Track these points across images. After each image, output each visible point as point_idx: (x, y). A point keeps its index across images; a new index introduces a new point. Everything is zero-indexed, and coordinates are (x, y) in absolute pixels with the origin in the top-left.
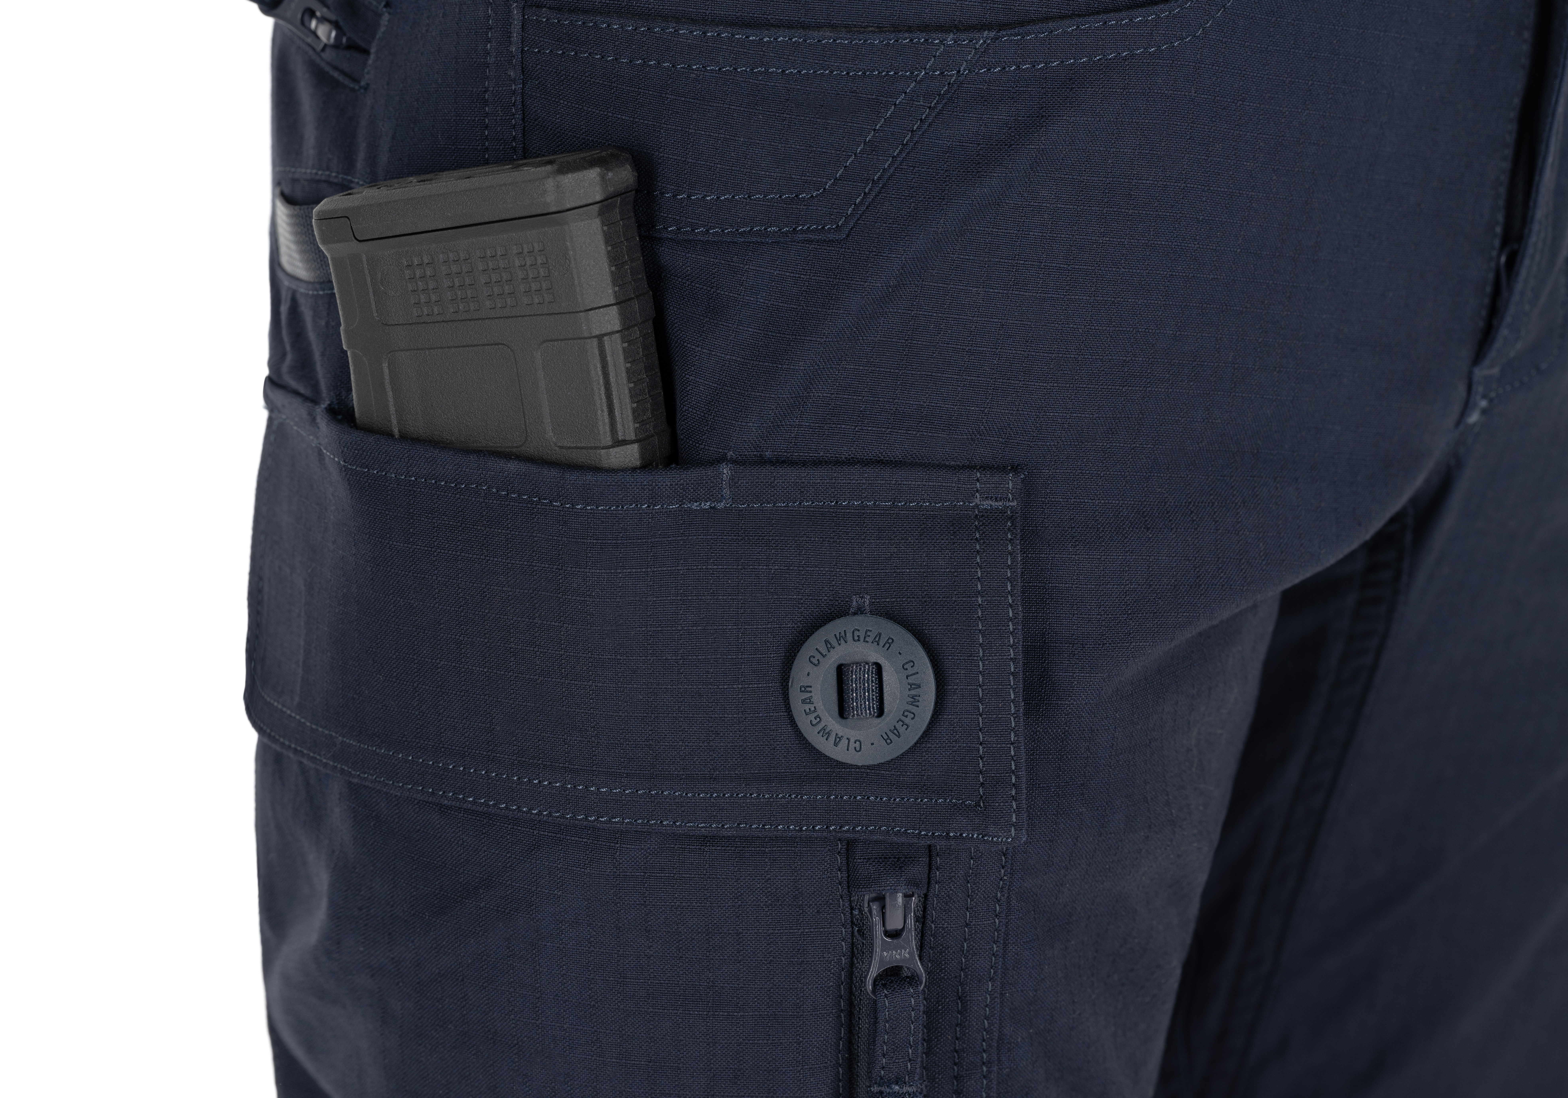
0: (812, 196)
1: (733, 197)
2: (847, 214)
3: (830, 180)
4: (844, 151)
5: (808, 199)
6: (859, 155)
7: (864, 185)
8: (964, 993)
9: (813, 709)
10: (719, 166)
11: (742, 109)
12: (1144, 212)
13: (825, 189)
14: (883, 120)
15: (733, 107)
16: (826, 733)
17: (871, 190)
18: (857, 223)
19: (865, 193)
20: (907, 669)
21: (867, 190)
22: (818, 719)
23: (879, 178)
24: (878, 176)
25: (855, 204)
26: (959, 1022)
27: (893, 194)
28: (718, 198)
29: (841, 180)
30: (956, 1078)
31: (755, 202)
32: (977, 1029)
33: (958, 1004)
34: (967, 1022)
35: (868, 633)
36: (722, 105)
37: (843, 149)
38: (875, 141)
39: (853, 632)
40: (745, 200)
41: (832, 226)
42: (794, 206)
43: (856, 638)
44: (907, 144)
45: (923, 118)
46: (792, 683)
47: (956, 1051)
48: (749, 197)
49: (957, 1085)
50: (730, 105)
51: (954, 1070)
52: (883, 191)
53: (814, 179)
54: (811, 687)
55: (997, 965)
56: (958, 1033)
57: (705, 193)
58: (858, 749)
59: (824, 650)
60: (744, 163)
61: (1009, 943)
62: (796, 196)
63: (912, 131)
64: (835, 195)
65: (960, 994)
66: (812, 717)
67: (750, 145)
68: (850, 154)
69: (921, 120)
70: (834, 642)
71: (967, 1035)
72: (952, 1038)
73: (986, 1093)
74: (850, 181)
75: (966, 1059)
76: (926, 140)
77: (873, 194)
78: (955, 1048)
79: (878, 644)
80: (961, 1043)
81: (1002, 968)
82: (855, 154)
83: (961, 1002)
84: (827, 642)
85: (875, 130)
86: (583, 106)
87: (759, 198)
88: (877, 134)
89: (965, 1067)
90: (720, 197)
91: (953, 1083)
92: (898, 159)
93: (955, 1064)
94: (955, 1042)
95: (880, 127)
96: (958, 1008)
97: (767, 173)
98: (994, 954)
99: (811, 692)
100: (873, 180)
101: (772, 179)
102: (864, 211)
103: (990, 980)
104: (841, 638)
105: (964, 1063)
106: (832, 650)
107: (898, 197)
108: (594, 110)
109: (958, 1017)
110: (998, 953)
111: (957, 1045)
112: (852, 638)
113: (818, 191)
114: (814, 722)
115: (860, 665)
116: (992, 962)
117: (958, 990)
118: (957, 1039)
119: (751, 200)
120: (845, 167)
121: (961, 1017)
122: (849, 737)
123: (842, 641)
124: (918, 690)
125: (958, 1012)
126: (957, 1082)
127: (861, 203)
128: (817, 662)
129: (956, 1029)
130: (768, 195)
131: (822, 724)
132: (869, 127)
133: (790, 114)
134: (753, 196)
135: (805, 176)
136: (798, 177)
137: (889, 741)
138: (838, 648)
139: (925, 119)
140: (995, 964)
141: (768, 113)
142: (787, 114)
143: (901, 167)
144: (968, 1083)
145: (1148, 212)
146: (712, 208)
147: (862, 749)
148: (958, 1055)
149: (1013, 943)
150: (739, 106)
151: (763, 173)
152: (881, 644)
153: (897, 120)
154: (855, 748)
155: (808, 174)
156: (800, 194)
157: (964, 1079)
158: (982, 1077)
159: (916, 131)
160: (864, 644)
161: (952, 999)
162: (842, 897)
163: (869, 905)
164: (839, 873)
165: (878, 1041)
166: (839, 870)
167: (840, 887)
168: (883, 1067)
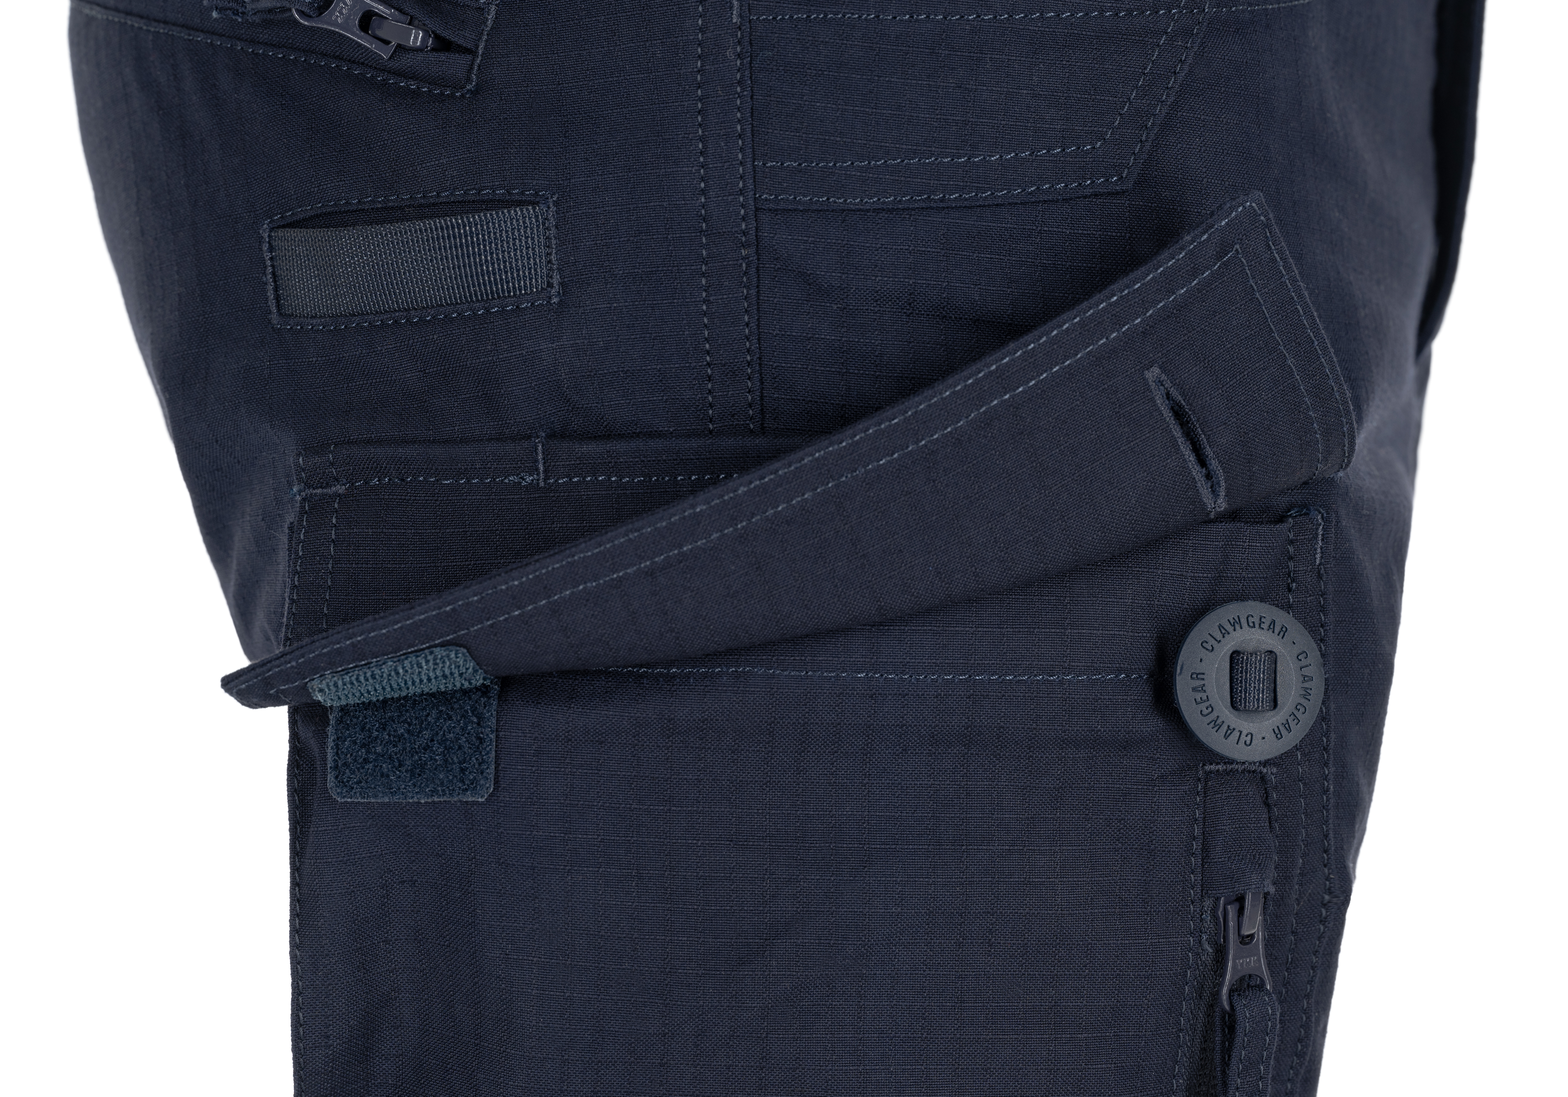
0: (1095, 147)
1: (1018, 155)
2: (1129, 164)
3: (1110, 129)
5: (1092, 150)
6: (1133, 101)
7: (1140, 133)
9: (1205, 698)
11: (1022, 59)
13: (1105, 139)
14: (1151, 63)
16: (1217, 724)
17: (1147, 137)
19: (1142, 141)
20: (1301, 660)
21: (1143, 138)
22: (1210, 709)
23: (1153, 125)
24: (1151, 122)
25: (1135, 154)
29: (1120, 129)
35: (1263, 620)
38: (1146, 86)
39: (1247, 618)
40: (1031, 158)
42: (1080, 160)
43: (1251, 624)
44: (1172, 87)
45: (1183, 59)
46: (1181, 669)
48: (1034, 153)
50: (1010, 56)
53: (1096, 129)
54: (1203, 674)
55: (1314, 979)
57: (989, 154)
58: (1248, 742)
59: (1219, 636)
60: (1028, 117)
62: (1080, 148)
63: (1176, 73)
66: (1203, 706)
70: (1229, 628)
77: (1150, 141)
79: (1273, 632)
82: (1130, 100)
84: (1221, 627)
85: (1145, 73)
87: (1044, 153)
88: (1147, 78)
92: (1167, 103)
95: (1150, 70)
99: (1203, 679)
100: (1147, 127)
101: (1056, 132)
104: (1236, 623)
106: (1226, 635)
112: (1246, 624)
113: (1100, 142)
114: (1205, 712)
115: (1256, 654)
116: (1310, 976)
119: (1037, 156)
120: (1122, 114)
122: (1241, 729)
123: (1237, 627)
124: (1310, 682)
127: (1140, 151)
128: (1211, 648)
130: (1053, 150)
131: (1214, 714)
134: (1039, 151)
135: (1086, 127)
136: (1081, 128)
137: (1279, 736)
138: (1233, 633)
139: (1185, 60)
141: (1049, 61)
147: (1252, 744)
150: (1019, 56)
152: (1277, 631)
154: (1245, 742)
155: (1089, 125)
156: (1084, 146)
160: (1259, 631)
162: (1193, 903)
163: (1225, 910)
164: (1192, 876)
165: (1234, 1061)
166: (1192, 873)
167: (1192, 891)
168: (1238, 1088)
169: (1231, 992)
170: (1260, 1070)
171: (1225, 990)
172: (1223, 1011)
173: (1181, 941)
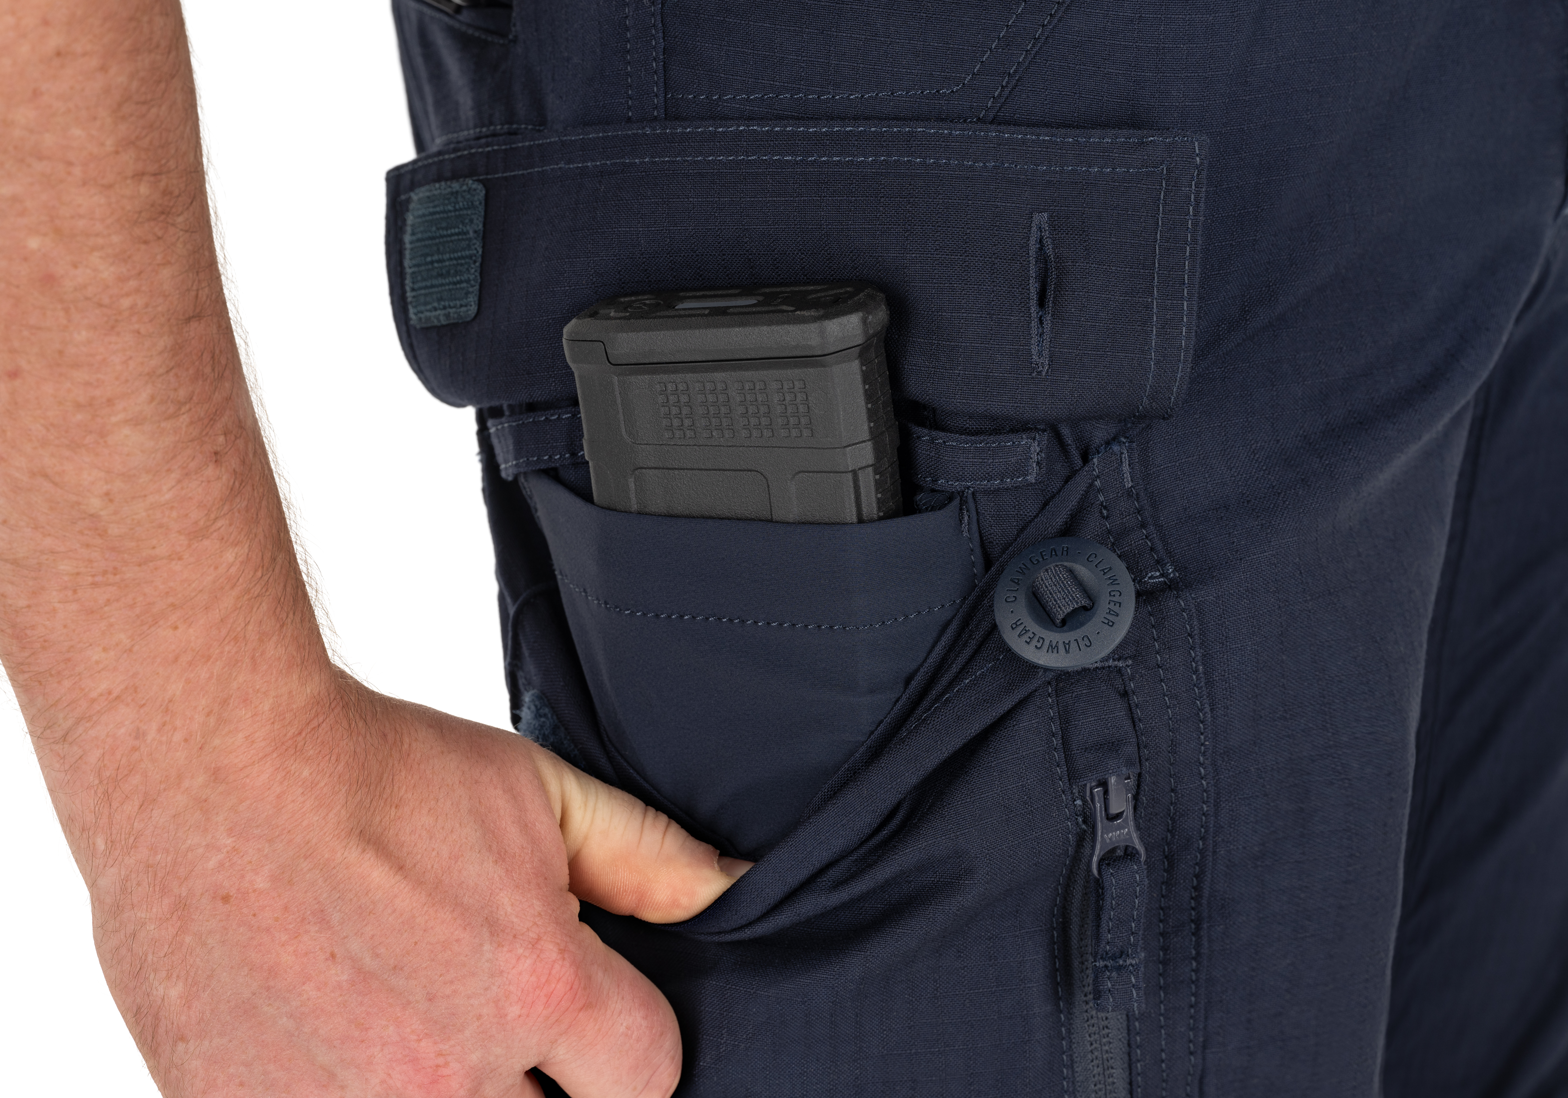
0: (952, 91)
1: (877, 94)
2: (987, 107)
3: (969, 75)
4: (979, 47)
5: (949, 94)
6: (995, 50)
7: (1001, 79)
8: (1171, 852)
10: (861, 65)
11: (880, 10)
12: (1260, 96)
13: (964, 84)
14: (1015, 16)
15: (871, 9)
17: (1008, 83)
18: (997, 115)
19: (1002, 87)
21: (1004, 84)
23: (1016, 71)
24: (1013, 69)
25: (994, 97)
26: (1165, 880)
27: (1028, 87)
28: (862, 96)
29: (979, 75)
30: (1161, 934)
31: (898, 98)
32: (1184, 886)
33: (1164, 863)
34: (1174, 880)
36: (861, 7)
37: (978, 45)
38: (1009, 37)
40: (888, 97)
41: (973, 119)
42: (936, 102)
44: (1039, 38)
45: (1053, 13)
47: (1162, 909)
48: (892, 94)
49: (1164, 942)
50: (868, 6)
51: (1159, 927)
52: (1019, 83)
53: (953, 75)
55: (1208, 824)
56: (1164, 891)
57: (850, 92)
60: (886, 62)
61: (1220, 801)
62: (937, 91)
63: (1043, 26)
64: (974, 89)
65: (1166, 853)
67: (890, 44)
68: (986, 49)
69: (1051, 15)
71: (1173, 893)
72: (1158, 895)
73: (1195, 950)
74: (988, 75)
75: (1172, 916)
76: (1057, 34)
77: (1010, 86)
78: (1160, 906)
80: (1166, 900)
81: (1214, 826)
82: (990, 49)
83: (1168, 860)
85: (1007, 26)
86: (724, 18)
87: (901, 94)
88: (1010, 30)
89: (1171, 924)
90: (864, 95)
91: (1159, 940)
92: (1032, 52)
93: (1161, 921)
94: (1161, 900)
95: (1013, 22)
96: (1164, 866)
97: (909, 71)
98: (1204, 814)
100: (1009, 74)
101: (913, 76)
102: (1003, 103)
103: (1200, 839)
105: (1171, 920)
107: (1033, 89)
108: (736, 21)
109: (1164, 875)
110: (1209, 812)
111: (1163, 902)
113: (958, 86)
114: (1039, 645)
116: (1202, 822)
117: (1164, 850)
118: (1163, 896)
119: (894, 96)
120: (982, 62)
121: (1167, 875)
125: (1165, 871)
126: (1163, 938)
127: (1000, 95)
129: (1161, 887)
130: (910, 92)
132: (1002, 23)
133: (926, 13)
134: (896, 92)
135: (944, 72)
136: (938, 73)
139: (1054, 14)
140: (1206, 823)
141: (905, 13)
142: (924, 13)
143: (1035, 60)
144: (1175, 939)
145: (1264, 95)
146: (857, 106)
148: (1164, 912)
149: (1226, 800)
150: (877, 8)
151: (904, 70)
153: (1028, 15)
155: (947, 70)
156: (941, 90)
157: (1170, 936)
158: (1190, 934)
159: (1046, 25)
161: (1158, 858)
162: (1064, 792)
163: (1092, 793)
164: (1058, 768)
165: (1104, 918)
166: (1058, 766)
167: (1060, 782)
168: (1108, 943)
169: (1101, 861)
170: (1132, 927)
171: (1095, 859)
172: (1095, 878)
173: (1060, 827)
